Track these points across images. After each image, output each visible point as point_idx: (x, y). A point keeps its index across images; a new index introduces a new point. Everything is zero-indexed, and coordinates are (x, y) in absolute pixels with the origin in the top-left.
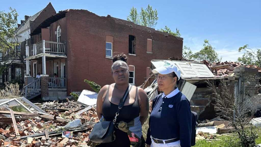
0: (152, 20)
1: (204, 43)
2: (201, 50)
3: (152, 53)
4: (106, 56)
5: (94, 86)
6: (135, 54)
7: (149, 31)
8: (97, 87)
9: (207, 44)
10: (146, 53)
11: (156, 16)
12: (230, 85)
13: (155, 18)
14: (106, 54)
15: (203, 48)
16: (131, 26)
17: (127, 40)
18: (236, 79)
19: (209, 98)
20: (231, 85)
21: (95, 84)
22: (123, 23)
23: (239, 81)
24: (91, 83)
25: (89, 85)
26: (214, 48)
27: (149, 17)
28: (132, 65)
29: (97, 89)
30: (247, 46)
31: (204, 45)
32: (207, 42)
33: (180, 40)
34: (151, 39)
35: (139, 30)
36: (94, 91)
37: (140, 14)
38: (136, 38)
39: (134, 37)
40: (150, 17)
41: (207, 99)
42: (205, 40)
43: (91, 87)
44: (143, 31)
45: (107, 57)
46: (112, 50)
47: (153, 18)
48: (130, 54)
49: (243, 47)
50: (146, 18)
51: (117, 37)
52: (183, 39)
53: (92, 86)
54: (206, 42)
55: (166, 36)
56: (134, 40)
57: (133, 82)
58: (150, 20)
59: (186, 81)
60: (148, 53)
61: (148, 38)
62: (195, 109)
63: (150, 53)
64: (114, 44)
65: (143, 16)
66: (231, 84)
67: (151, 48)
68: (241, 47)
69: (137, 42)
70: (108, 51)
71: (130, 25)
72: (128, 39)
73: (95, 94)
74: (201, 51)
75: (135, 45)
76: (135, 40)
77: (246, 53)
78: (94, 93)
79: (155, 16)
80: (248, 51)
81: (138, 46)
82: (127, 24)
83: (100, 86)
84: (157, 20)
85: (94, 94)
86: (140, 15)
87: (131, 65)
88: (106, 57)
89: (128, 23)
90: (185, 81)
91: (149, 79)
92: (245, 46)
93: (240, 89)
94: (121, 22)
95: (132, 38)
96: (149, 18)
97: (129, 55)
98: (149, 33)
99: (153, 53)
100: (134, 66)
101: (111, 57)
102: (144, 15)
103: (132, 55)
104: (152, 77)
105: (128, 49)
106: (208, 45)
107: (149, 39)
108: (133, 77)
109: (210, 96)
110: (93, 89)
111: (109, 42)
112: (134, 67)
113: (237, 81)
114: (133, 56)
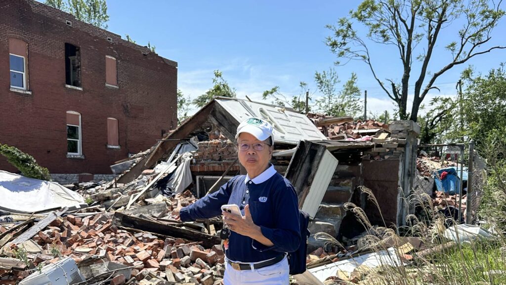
0: (94, 19)
1: (214, 77)
2: (209, 91)
3: (118, 87)
4: (11, 86)
5: (18, 158)
6: (81, 87)
7: (109, 39)
8: (24, 161)
9: (219, 80)
10: (105, 87)
11: (105, 12)
12: (389, 158)
13: (101, 17)
14: (11, 83)
15: (212, 87)
16: (68, 23)
17: (61, 54)
18: (400, 145)
19: (350, 186)
20: (392, 158)
21: (20, 152)
22: (49, 14)
23: (405, 150)
24: (10, 149)
25: (5, 155)
26: (234, 89)
27: (89, 12)
28: (75, 111)
29: (25, 167)
30: (278, 89)
31: (214, 81)
32: (220, 76)
33: (171, 66)
34: (113, 57)
35: (88, 34)
36: (18, 172)
37: (68, 4)
38: (81, 51)
39: (77, 49)
40: (92, 13)
41: (344, 188)
42: (216, 72)
43: (9, 162)
44: (96, 37)
45: (14, 88)
46: (24, 74)
47: (98, 15)
48: (69, 86)
49: (270, 90)
50: (84, 15)
51: (36, 45)
52: (177, 65)
53: (12, 159)
54: (217, 76)
55: (145, 55)
56: (75, 55)
57: (79, 151)
58: (93, 20)
59: (325, 148)
60: (109, 87)
61: (108, 55)
62: (331, 212)
63: (113, 88)
64: (29, 60)
65: (77, 10)
66: (392, 156)
67: (114, 76)
68: (267, 91)
69: (84, 60)
70: (15, 75)
71: (67, 21)
72: (63, 52)
73: (21, 178)
74: (208, 93)
75: (78, 67)
76: (79, 55)
77: (275, 102)
78: (18, 177)
79: (101, 12)
80: (278, 99)
81: (86, 70)
82: (59, 18)
83: (33, 159)
84: (106, 21)
85: (16, 179)
86: (68, 6)
87: (73, 110)
88: (11, 90)
89: (62, 15)
90: (323, 148)
91: (162, 144)
92: (274, 90)
93: (407, 167)
94: (46, 10)
95: (71, 50)
96: (90, 15)
97: (67, 88)
98: (109, 44)
99: (120, 87)
100: (79, 114)
101: (23, 90)
102: (78, 6)
103: (73, 89)
104: (168, 139)
105: (65, 74)
106: (222, 81)
107: (110, 57)
108: (78, 139)
109: (352, 183)
110: (15, 166)
111: (18, 53)
112: (80, 117)
113: (402, 149)
114: (76, 90)
